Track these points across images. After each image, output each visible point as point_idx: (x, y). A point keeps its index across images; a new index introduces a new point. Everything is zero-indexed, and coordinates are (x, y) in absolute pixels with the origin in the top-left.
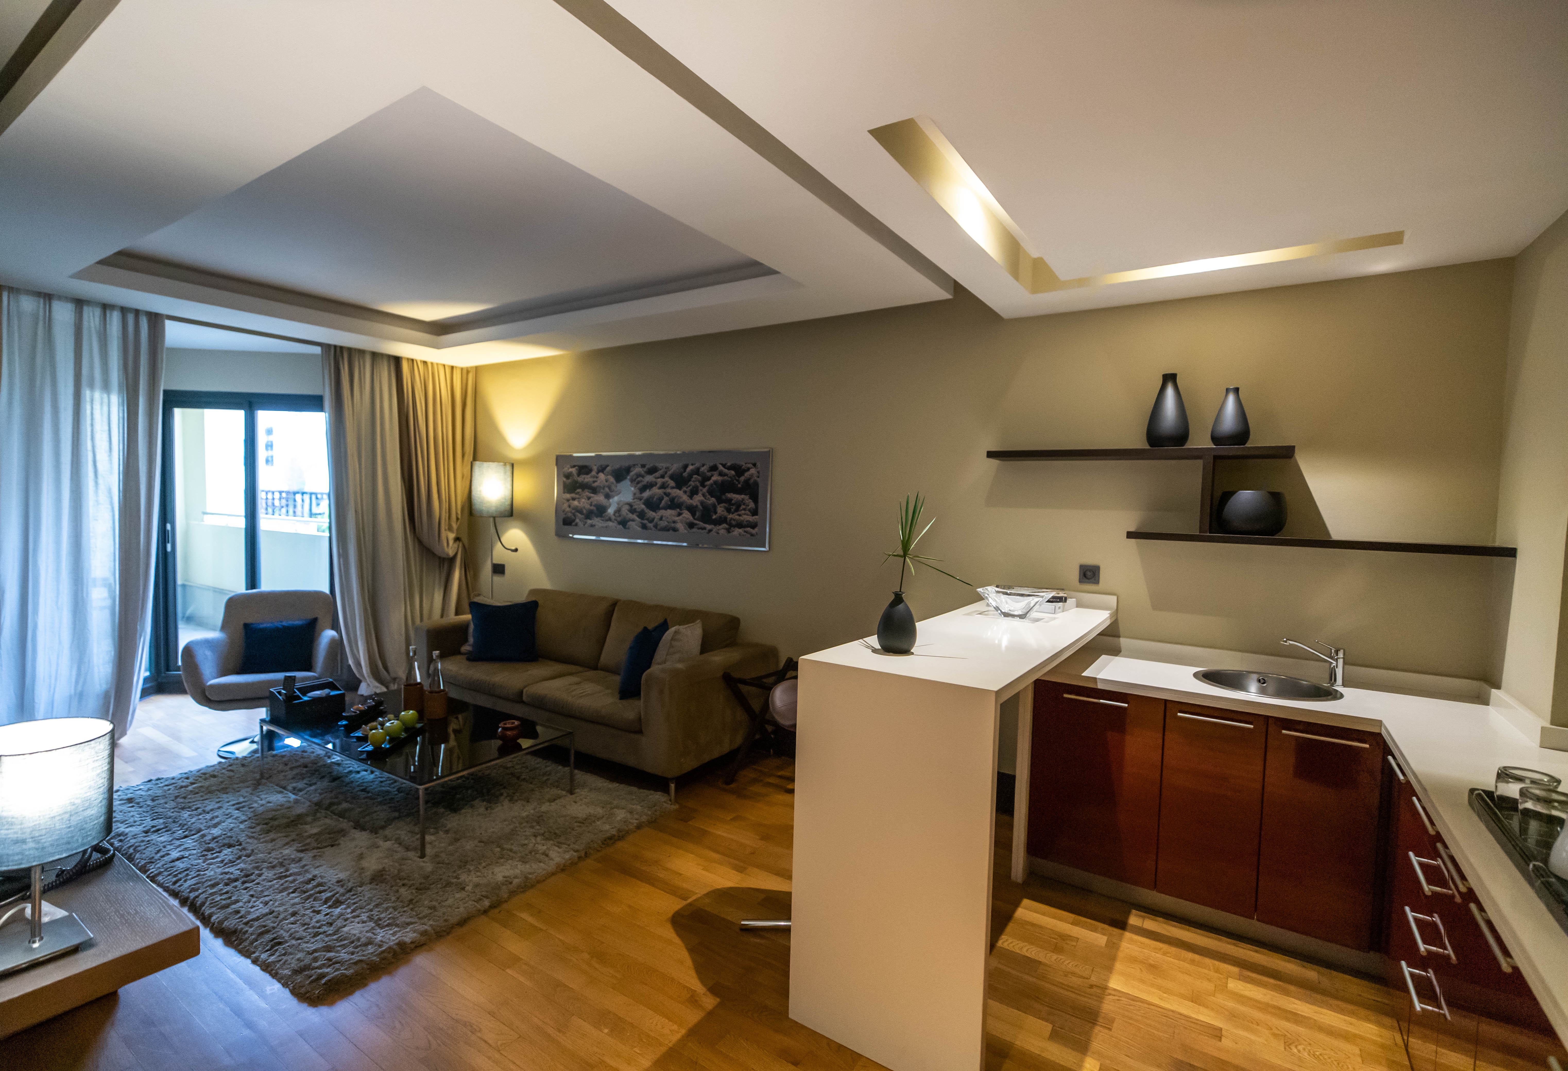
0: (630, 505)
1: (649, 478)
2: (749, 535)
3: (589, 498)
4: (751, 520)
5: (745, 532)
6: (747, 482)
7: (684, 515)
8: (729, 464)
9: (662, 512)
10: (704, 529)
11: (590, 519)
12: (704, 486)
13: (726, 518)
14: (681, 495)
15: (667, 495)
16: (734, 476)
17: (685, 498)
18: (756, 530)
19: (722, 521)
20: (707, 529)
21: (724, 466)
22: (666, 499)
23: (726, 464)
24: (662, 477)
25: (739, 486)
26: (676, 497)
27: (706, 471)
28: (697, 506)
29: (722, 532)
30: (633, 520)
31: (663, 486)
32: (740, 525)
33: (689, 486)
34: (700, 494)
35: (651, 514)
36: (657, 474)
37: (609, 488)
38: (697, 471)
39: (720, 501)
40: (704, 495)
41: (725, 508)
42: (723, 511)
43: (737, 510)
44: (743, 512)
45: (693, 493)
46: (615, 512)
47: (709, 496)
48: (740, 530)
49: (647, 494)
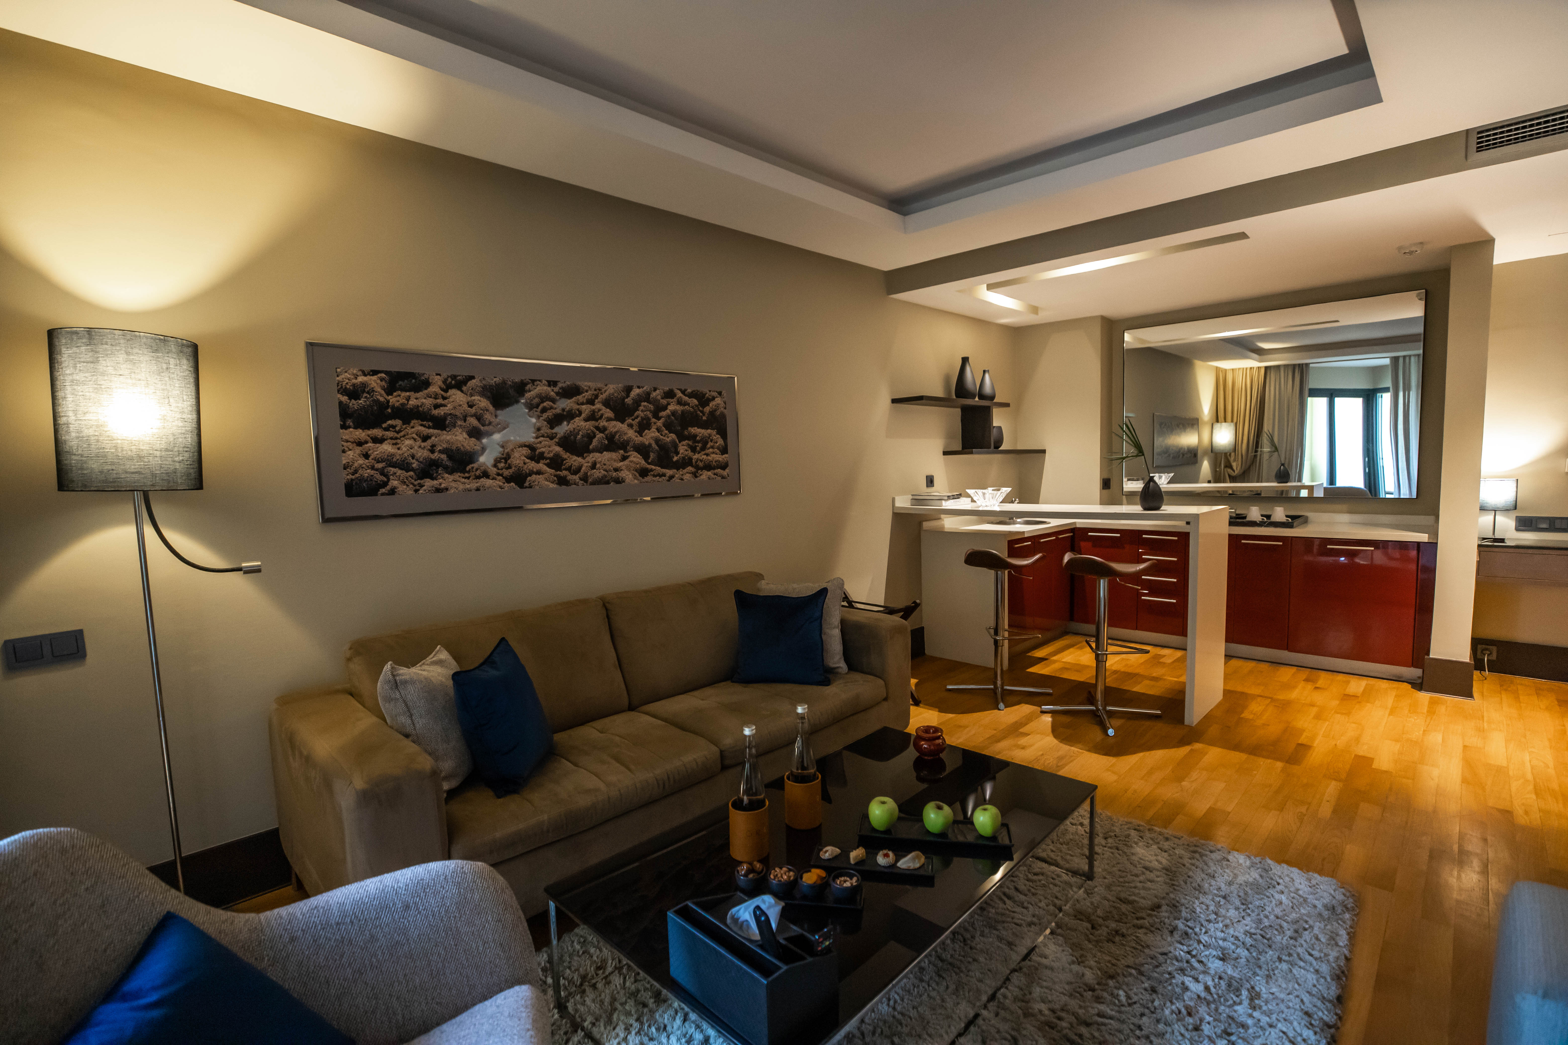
0: (529, 446)
1: (565, 404)
2: (720, 478)
3: (425, 438)
4: (720, 459)
5: (715, 474)
6: (712, 413)
7: (631, 459)
8: (689, 390)
9: (595, 456)
10: (664, 475)
12: (659, 418)
13: (691, 459)
14: (625, 430)
15: (602, 430)
16: (696, 406)
17: (631, 434)
18: (727, 470)
19: (686, 463)
20: (668, 475)
21: (683, 392)
22: (599, 435)
23: (686, 390)
24: (591, 402)
25: (704, 418)
26: (616, 432)
27: (659, 397)
28: (650, 445)
29: (688, 477)
30: (539, 473)
31: (592, 417)
32: (708, 467)
33: (637, 417)
34: (653, 429)
35: (574, 460)
36: (580, 398)
37: (479, 418)
38: (647, 397)
39: (682, 438)
40: (658, 430)
41: (688, 445)
42: (686, 450)
43: (703, 448)
44: (711, 450)
45: (644, 426)
46: (497, 461)
47: (667, 432)
48: (709, 473)
49: (563, 429)
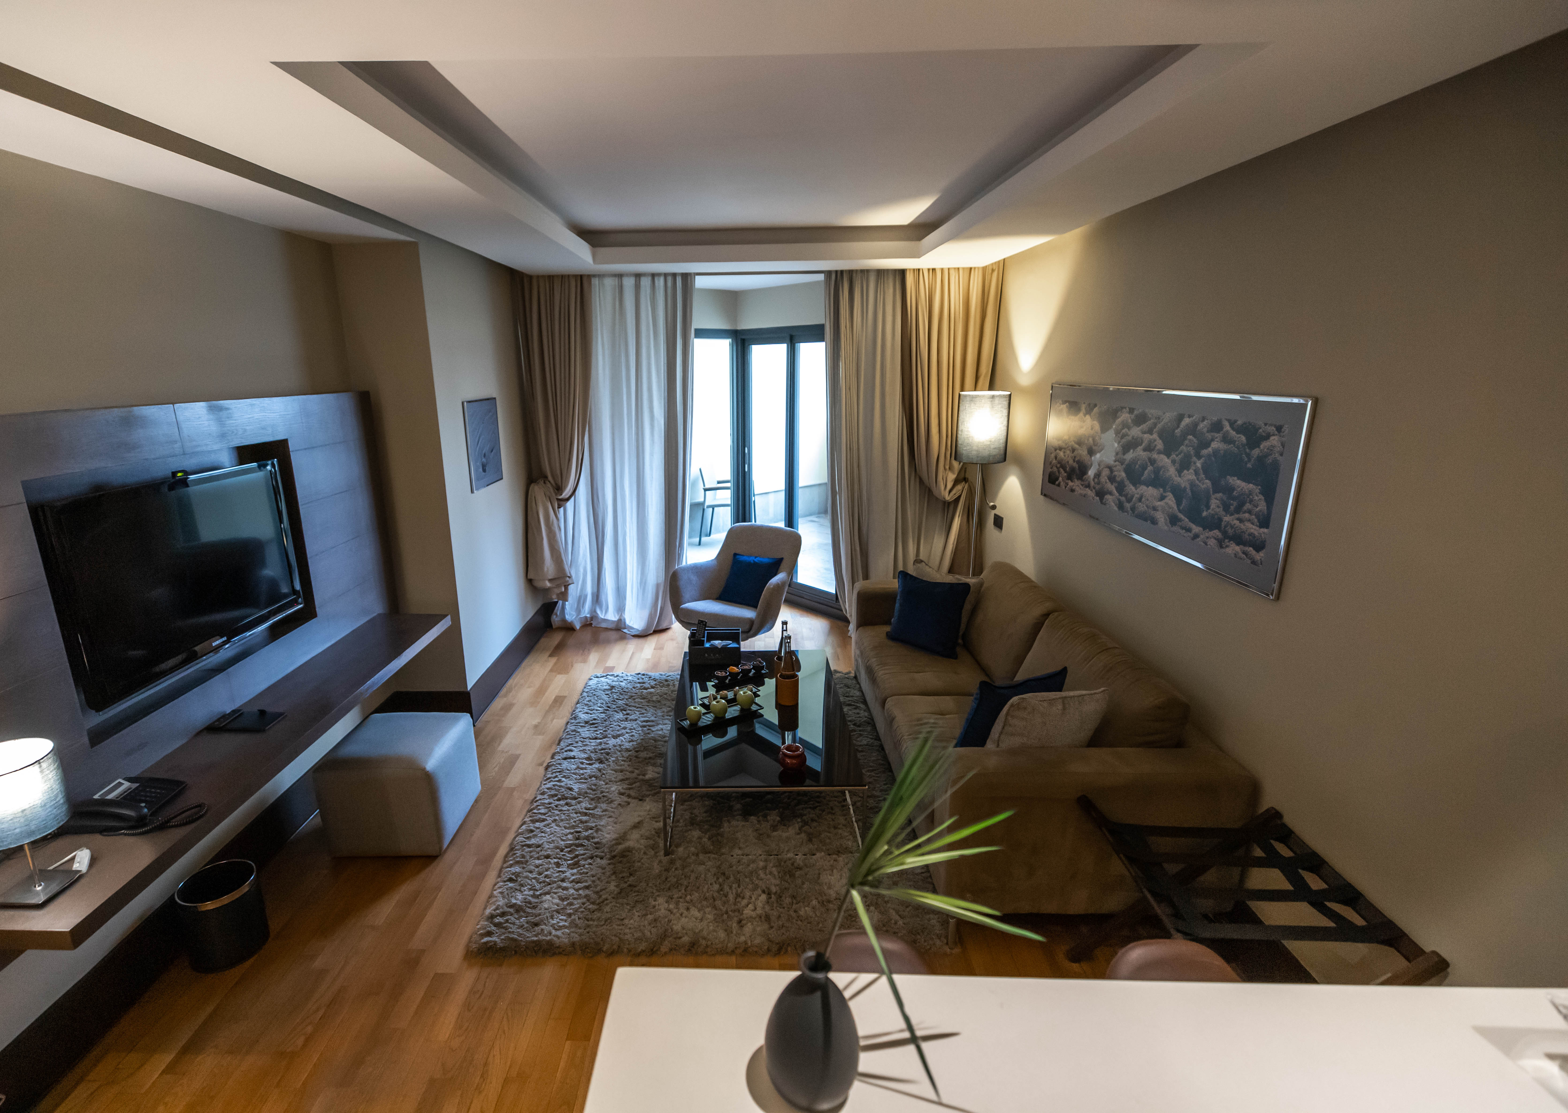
0: (1110, 468)
1: (1135, 432)
2: (1249, 562)
4: (1256, 534)
5: (1244, 553)
6: (1261, 459)
7: (1166, 500)
8: (1239, 422)
9: (1143, 489)
10: (1189, 530)
11: (1072, 481)
12: (1199, 457)
13: (1220, 520)
14: (1168, 465)
15: (1152, 462)
16: (1243, 445)
17: (1172, 471)
18: (1262, 554)
19: (1213, 523)
20: (1193, 532)
21: (1232, 424)
22: (1150, 468)
23: (1236, 421)
24: (1151, 431)
25: (1249, 465)
26: (1162, 467)
27: (1205, 430)
28: (1185, 488)
29: (1212, 542)
30: (1111, 493)
31: (1150, 447)
32: (1238, 539)
33: (1181, 452)
34: (1191, 471)
35: (1131, 488)
36: (1145, 426)
37: (1094, 439)
38: (1193, 430)
39: (1217, 489)
40: (1196, 473)
41: (1222, 500)
42: (1218, 507)
43: (1238, 510)
44: (1247, 515)
45: (1184, 465)
47: (1203, 476)
48: (1238, 548)
49: (1130, 456)
